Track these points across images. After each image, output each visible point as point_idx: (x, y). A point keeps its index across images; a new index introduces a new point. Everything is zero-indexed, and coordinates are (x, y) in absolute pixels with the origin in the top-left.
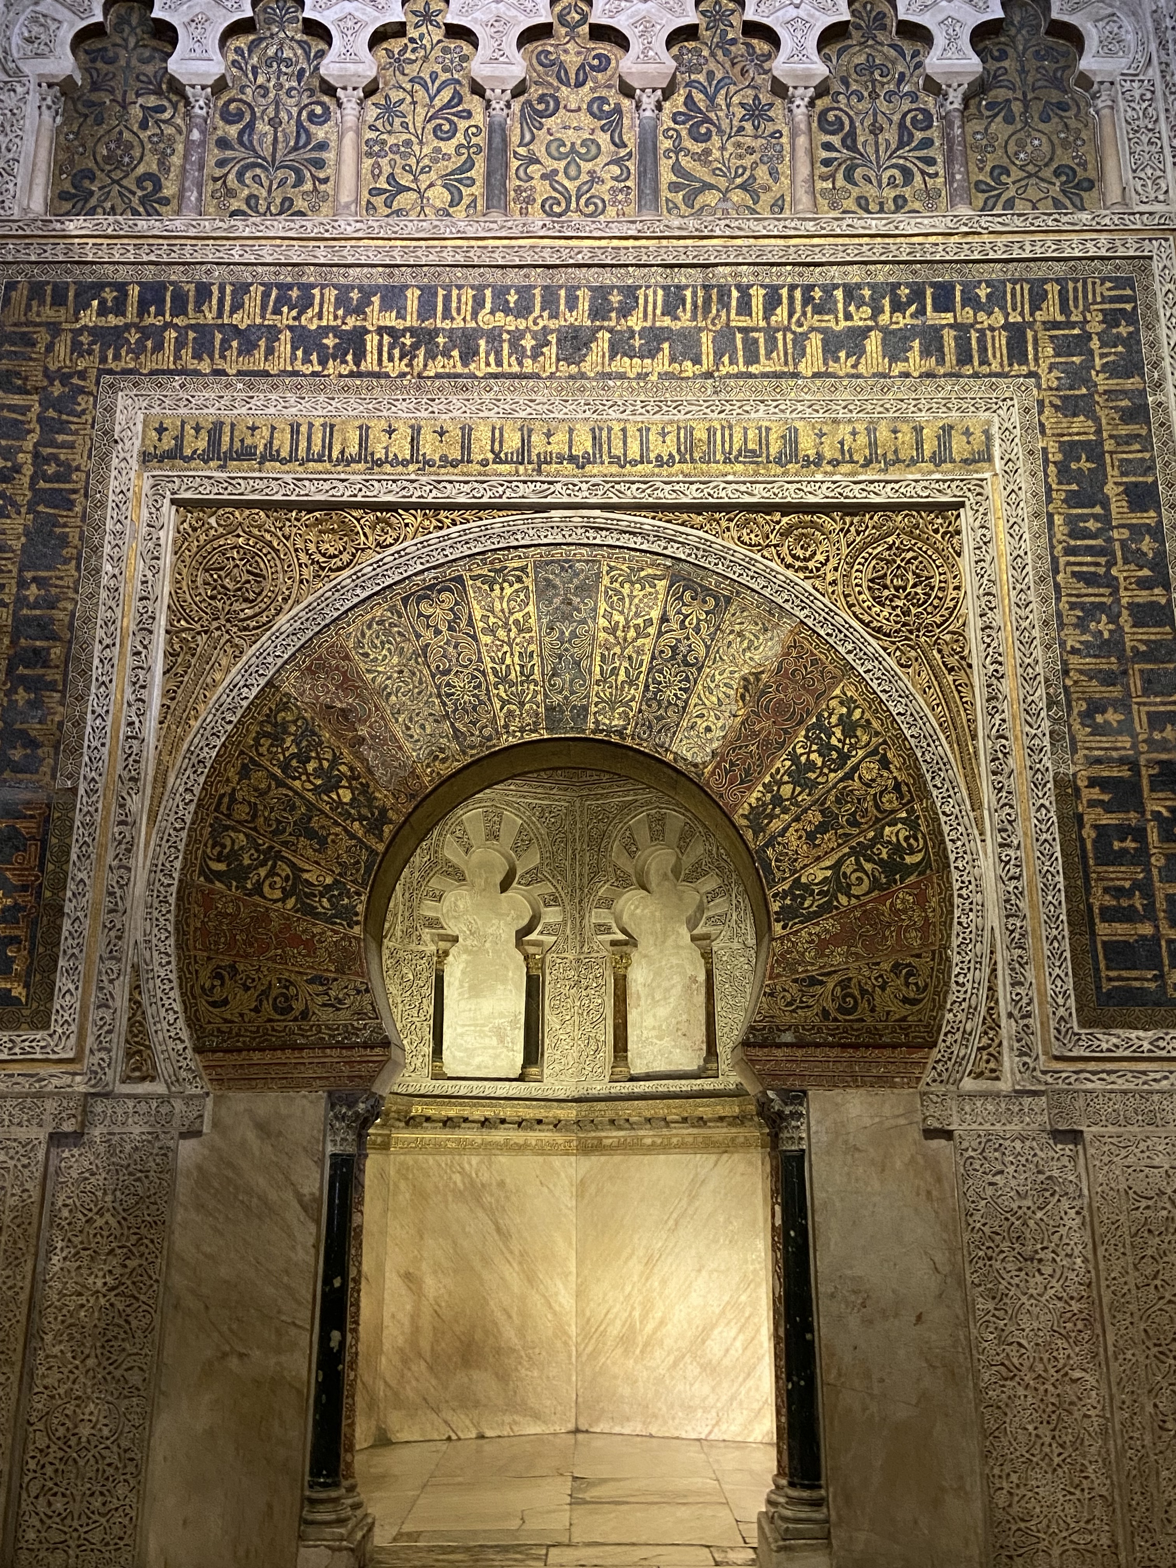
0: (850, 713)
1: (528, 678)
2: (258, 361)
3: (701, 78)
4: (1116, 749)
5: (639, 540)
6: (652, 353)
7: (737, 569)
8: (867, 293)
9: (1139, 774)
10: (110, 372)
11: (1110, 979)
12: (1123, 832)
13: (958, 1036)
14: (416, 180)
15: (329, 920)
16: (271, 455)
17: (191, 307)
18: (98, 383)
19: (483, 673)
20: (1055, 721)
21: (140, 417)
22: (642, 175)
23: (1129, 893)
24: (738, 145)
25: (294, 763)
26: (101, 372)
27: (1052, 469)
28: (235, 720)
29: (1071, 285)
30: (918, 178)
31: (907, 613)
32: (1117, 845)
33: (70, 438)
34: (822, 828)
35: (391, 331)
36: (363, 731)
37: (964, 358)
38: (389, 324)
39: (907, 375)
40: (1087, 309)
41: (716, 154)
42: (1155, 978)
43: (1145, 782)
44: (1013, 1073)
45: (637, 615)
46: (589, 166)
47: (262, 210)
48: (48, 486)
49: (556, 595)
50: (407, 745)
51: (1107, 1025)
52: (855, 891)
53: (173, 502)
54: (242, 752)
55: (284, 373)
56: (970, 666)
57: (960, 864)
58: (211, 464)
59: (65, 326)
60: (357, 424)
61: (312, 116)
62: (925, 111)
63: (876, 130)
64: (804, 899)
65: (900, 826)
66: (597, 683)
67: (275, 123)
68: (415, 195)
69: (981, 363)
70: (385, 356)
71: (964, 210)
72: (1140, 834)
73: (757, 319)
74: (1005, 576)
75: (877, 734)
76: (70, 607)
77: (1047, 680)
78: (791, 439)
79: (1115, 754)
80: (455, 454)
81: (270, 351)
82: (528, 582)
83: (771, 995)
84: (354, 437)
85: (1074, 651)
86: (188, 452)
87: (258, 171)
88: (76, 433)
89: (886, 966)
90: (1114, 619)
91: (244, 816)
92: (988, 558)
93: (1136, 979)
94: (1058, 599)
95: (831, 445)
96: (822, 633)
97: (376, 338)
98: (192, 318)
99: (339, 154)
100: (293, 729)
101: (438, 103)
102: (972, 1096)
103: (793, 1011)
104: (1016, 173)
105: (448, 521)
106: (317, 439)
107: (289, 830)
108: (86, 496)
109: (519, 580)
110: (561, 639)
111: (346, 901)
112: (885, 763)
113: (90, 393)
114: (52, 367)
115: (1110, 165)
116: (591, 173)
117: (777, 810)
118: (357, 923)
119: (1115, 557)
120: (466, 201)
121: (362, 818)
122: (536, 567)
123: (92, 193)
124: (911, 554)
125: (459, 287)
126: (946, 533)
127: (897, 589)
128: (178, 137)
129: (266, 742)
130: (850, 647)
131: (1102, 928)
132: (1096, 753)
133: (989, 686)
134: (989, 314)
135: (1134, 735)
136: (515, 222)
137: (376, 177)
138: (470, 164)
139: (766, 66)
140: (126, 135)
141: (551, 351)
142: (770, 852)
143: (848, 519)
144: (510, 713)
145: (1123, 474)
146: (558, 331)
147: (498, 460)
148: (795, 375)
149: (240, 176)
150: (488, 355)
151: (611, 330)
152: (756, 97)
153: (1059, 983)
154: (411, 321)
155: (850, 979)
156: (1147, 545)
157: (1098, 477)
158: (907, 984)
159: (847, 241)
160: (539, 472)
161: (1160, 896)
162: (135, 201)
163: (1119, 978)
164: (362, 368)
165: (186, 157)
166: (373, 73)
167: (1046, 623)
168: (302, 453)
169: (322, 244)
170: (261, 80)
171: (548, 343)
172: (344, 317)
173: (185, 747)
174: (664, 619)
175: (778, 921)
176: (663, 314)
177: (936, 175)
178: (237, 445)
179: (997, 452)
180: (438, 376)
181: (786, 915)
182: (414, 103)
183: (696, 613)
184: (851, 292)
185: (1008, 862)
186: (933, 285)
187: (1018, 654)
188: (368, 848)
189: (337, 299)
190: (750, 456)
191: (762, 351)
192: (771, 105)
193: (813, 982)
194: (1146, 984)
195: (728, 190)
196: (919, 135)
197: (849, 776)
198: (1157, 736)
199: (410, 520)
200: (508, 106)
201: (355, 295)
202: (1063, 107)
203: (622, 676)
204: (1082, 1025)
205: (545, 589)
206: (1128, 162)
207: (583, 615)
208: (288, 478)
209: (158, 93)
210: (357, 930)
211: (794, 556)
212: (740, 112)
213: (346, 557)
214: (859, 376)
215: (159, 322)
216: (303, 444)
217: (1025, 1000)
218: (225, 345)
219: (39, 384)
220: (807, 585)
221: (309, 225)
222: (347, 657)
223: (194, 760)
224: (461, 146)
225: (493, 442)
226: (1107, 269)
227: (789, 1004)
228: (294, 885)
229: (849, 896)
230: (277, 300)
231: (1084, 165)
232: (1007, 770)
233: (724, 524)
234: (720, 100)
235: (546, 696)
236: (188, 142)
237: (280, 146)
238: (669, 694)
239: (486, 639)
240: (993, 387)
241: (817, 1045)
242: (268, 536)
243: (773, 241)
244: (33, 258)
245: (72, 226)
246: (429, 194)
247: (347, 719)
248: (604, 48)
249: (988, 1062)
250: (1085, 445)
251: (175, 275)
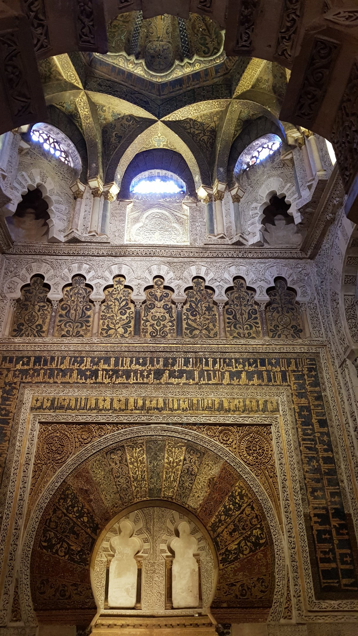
0: (241, 491)
1: (143, 479)
2: (67, 379)
3: (194, 299)
4: (321, 504)
5: (177, 434)
6: (180, 377)
7: (206, 444)
8: (241, 361)
9: (328, 512)
10: (24, 383)
11: (324, 583)
12: (325, 532)
13: (278, 604)
14: (115, 326)
15: (79, 563)
16: (69, 408)
17: (49, 363)
18: (20, 386)
19: (130, 477)
20: (303, 495)
21: (32, 396)
22: (177, 326)
23: (328, 553)
24: (204, 318)
25: (70, 508)
26: (21, 382)
27: (296, 414)
28: (53, 493)
29: (298, 360)
30: (254, 328)
31: (257, 458)
32: (323, 537)
33: (10, 403)
34: (234, 531)
35: (106, 370)
36: (92, 497)
37: (270, 380)
38: (105, 368)
39: (254, 385)
40: (303, 367)
41: (198, 320)
42: (337, 583)
43: (331, 515)
44: (296, 617)
45: (177, 458)
46: (163, 322)
47: (71, 334)
48: (2, 417)
49: (153, 452)
50: (105, 502)
51: (324, 599)
52: (245, 552)
53: (39, 422)
54: (54, 505)
55: (74, 382)
56: (277, 476)
57: (277, 543)
58: (51, 411)
59: (12, 369)
60: (95, 398)
61: (86, 309)
62: (255, 310)
63: (242, 314)
64: (229, 555)
65: (258, 530)
66: (164, 481)
67: (76, 310)
68: (114, 331)
69: (275, 382)
70: (104, 378)
71: (267, 338)
72: (330, 532)
73: (211, 367)
74: (286, 447)
75: (250, 498)
76: (5, 456)
77: (300, 481)
78: (221, 404)
79: (321, 506)
80: (123, 407)
81: (71, 376)
82: (144, 447)
83: (219, 590)
84: (94, 402)
85: (307, 472)
86: (44, 407)
87: (70, 323)
88: (12, 401)
89: (256, 579)
90: (318, 461)
91: (54, 527)
92: (280, 442)
93: (332, 583)
94: (301, 455)
95: (233, 407)
96: (232, 465)
97: (102, 372)
98: (49, 366)
99: (93, 319)
100: (70, 496)
101: (122, 305)
102: (283, 625)
103: (226, 595)
104: (281, 327)
105: (120, 428)
106: (83, 403)
107: (67, 531)
108: (13, 420)
109: (141, 447)
110: (153, 466)
111: (84, 556)
112: (253, 508)
113: (17, 389)
114: (7, 381)
115: (306, 326)
116: (164, 324)
117: (220, 524)
118: (88, 564)
119: (316, 441)
120: (128, 332)
121: (90, 527)
122: (146, 443)
123: (23, 330)
124: (257, 440)
125: (126, 358)
126: (267, 433)
127: (254, 451)
128: (49, 314)
129: (62, 501)
130: (241, 469)
131: (321, 565)
132: (315, 505)
133: (283, 483)
134: (276, 368)
135: (326, 500)
136: (142, 340)
137: (103, 325)
138: (130, 322)
139: (211, 297)
140: (34, 313)
141: (152, 376)
142: (218, 539)
143: (238, 428)
144: (138, 491)
145: (317, 416)
146: (154, 370)
147: (136, 409)
148: (221, 384)
149: (65, 325)
150: (134, 377)
151: (169, 370)
152: (209, 305)
153: (309, 585)
154: (112, 367)
155: (244, 584)
156: (325, 438)
157: (310, 417)
158: (262, 585)
159: (235, 346)
160: (148, 413)
161: (337, 554)
162: (35, 332)
163: (327, 583)
164: (97, 381)
165: (50, 319)
166: (104, 298)
167: (298, 463)
168: (78, 407)
169: (87, 345)
170: (73, 299)
171: (151, 374)
172: (93, 366)
173: (37, 502)
174: (185, 459)
175: (221, 563)
176: (184, 366)
177: (259, 327)
178: (59, 405)
179: (280, 409)
180: (119, 383)
181: (224, 561)
182: (115, 305)
183: (194, 458)
184: (237, 360)
185: (291, 543)
186: (260, 359)
187: (291, 473)
188: (92, 538)
189: (91, 361)
190: (209, 408)
191: (212, 377)
192: (213, 307)
193: (232, 585)
194: (335, 585)
195: (202, 330)
196: (253, 316)
197: (242, 513)
198: (333, 500)
199: (109, 427)
200: (141, 306)
201: (96, 360)
202: (293, 309)
203: (172, 479)
204: (316, 599)
205: (149, 449)
206: (311, 326)
207: (160, 458)
208: (74, 415)
209: (44, 302)
210: (87, 567)
211: (223, 440)
212: (204, 309)
213: (89, 439)
214: (240, 385)
215: (39, 368)
216: (79, 404)
217: (298, 591)
218: (58, 375)
219: (3, 386)
220: (227, 449)
221: (84, 340)
222: (88, 472)
223: (39, 507)
224: (127, 317)
225: (134, 403)
226: (308, 356)
227: (225, 593)
228: (68, 550)
229: (243, 554)
230: (74, 361)
231: (299, 325)
232: (289, 511)
233: (202, 429)
234: (199, 305)
235: (149, 485)
236: (51, 315)
237: (77, 317)
238: (187, 484)
239: (131, 466)
240: (278, 389)
241: (234, 608)
242: (66, 433)
243: (214, 346)
244: (4, 349)
245: (16, 340)
246: (118, 330)
247: (87, 493)
248: (167, 291)
249: (288, 613)
250: (305, 407)
251: (45, 354)
